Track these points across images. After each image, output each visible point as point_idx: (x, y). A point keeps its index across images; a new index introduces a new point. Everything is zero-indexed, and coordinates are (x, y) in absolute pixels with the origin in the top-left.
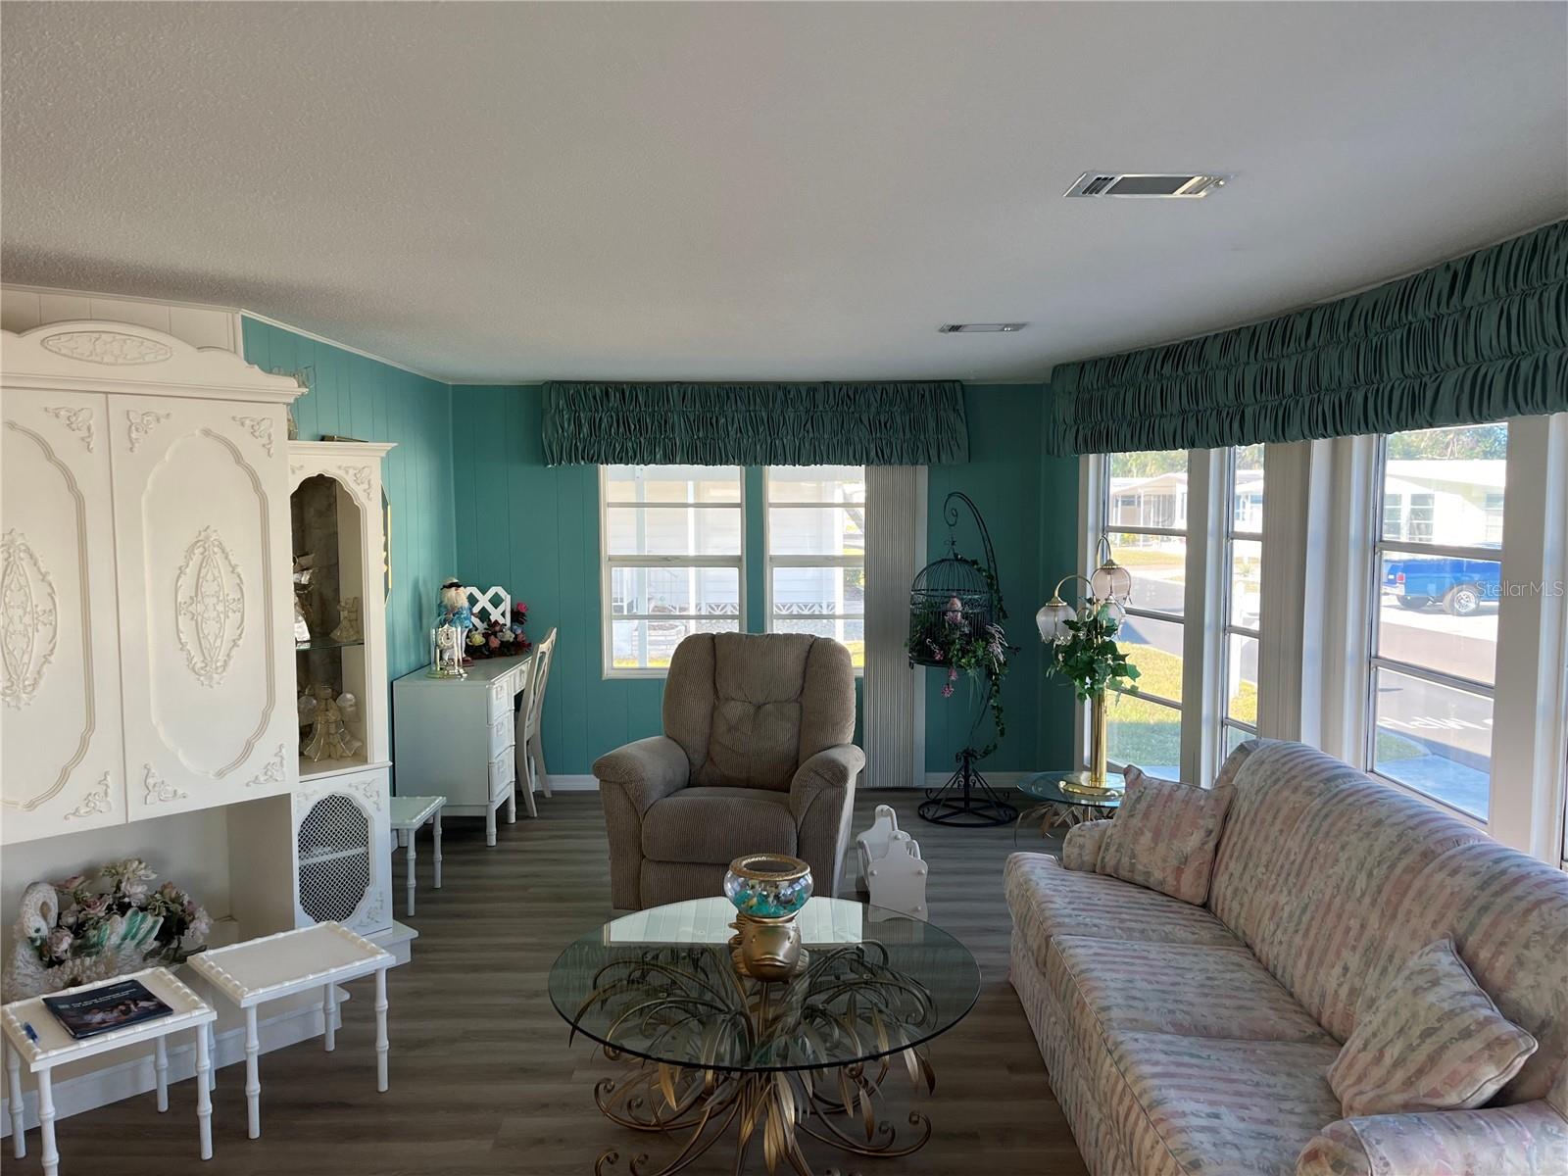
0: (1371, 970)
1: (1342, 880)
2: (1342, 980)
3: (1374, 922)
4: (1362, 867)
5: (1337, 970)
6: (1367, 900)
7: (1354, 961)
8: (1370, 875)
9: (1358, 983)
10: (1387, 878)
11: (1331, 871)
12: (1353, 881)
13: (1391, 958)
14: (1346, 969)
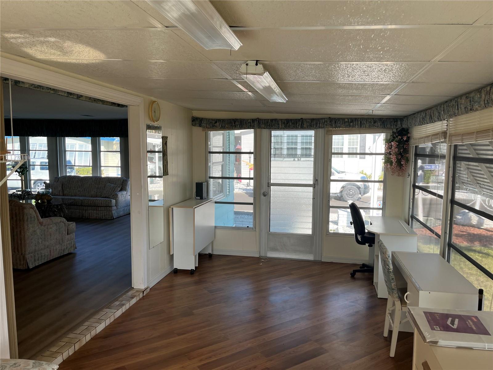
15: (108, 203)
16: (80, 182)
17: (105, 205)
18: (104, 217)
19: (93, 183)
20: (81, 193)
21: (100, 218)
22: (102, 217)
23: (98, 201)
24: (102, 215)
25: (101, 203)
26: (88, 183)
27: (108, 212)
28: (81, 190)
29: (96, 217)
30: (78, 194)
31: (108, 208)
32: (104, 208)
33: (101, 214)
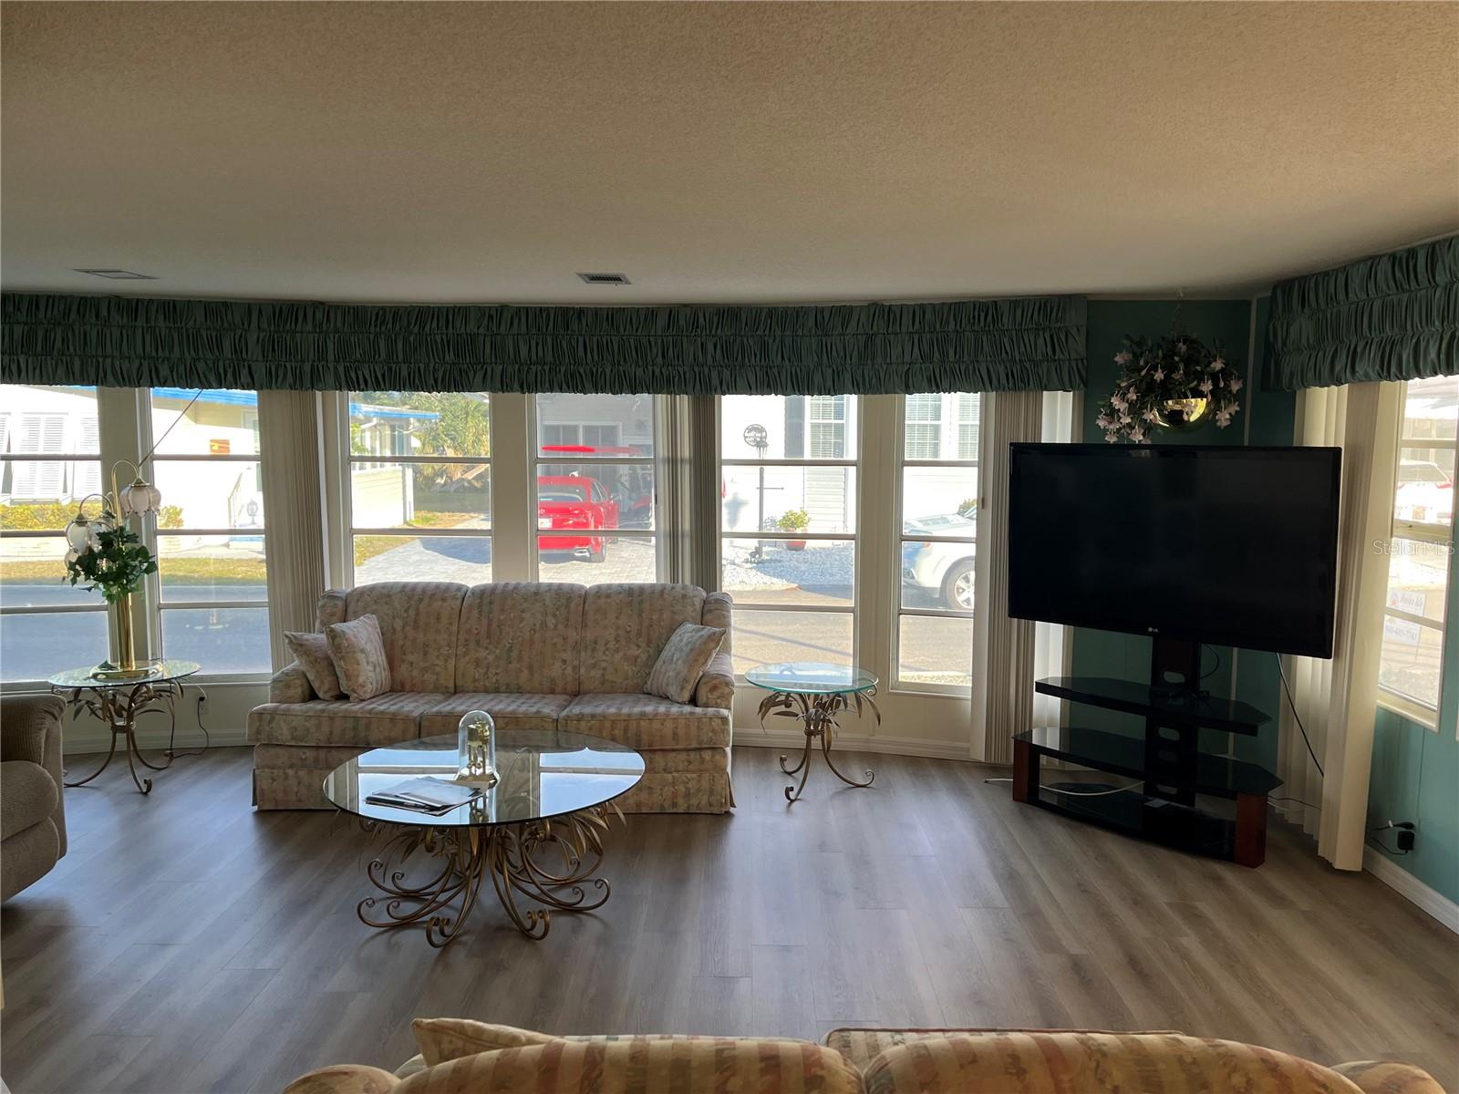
0: (583, 654)
1: (535, 625)
2: (564, 666)
3: (573, 635)
4: (546, 614)
5: (558, 665)
6: (560, 627)
7: (567, 656)
8: (554, 616)
9: (576, 663)
10: (568, 613)
11: (521, 625)
12: (544, 625)
13: (596, 643)
14: (564, 662)
15: (714, 731)
16: (475, 613)
17: (694, 745)
18: (681, 801)
19: (551, 622)
20: (493, 671)
21: (662, 806)
22: (675, 805)
23: (656, 725)
24: (675, 795)
25: (675, 734)
26: (522, 620)
27: (706, 776)
28: (491, 658)
29: (638, 805)
30: (475, 681)
31: (707, 755)
32: (683, 756)
33: (668, 791)
